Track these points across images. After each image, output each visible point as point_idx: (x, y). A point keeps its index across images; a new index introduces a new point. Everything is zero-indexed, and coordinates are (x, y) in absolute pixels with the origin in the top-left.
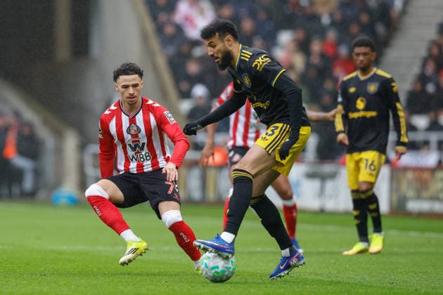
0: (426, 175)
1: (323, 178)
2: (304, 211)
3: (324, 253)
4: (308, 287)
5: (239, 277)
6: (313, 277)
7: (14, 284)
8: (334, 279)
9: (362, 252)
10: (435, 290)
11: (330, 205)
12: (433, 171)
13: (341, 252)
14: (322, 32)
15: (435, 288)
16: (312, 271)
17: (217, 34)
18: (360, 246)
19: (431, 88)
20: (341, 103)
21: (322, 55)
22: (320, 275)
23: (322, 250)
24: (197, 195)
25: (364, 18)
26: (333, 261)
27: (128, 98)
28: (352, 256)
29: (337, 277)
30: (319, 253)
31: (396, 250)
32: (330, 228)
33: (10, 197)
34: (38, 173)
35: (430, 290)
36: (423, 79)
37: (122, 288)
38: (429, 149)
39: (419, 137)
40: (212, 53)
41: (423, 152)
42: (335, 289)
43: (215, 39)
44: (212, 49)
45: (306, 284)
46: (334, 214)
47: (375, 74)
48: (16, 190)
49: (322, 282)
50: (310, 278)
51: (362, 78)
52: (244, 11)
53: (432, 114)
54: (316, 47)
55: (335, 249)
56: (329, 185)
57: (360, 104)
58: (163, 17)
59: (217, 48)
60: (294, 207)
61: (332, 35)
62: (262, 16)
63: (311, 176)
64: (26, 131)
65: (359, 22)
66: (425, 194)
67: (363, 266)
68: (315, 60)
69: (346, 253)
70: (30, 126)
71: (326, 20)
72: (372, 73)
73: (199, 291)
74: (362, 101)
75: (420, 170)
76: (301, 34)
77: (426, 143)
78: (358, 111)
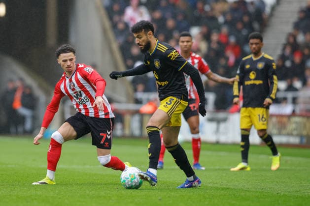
0: (285, 120)
1: (219, 121)
2: (206, 143)
3: (219, 169)
4: (208, 191)
5: (164, 185)
6: (211, 185)
7: (19, 190)
8: (225, 186)
9: (243, 169)
10: (290, 194)
11: (223, 139)
12: (289, 117)
13: (230, 169)
14: (218, 28)
15: (289, 192)
16: (211, 181)
17: (143, 30)
18: (242, 165)
19: (288, 64)
20: (239, 75)
21: (219, 43)
22: (216, 183)
23: (217, 167)
24: (137, 132)
25: (246, 19)
26: (224, 175)
27: (67, 68)
28: (237, 171)
29: (227, 185)
30: (216, 170)
31: (264, 167)
32: (222, 154)
33: (17, 134)
34: (34, 118)
35: (286, 194)
36: (283, 58)
37: (88, 192)
38: (286, 103)
39: (281, 95)
40: (138, 42)
41: (283, 105)
42: (225, 192)
43: (142, 33)
44: (139, 39)
45: (207, 190)
46: (225, 145)
47: (263, 57)
48: (20, 129)
49: (217, 189)
50: (209, 185)
51: (255, 59)
52: (168, 14)
53: (289, 80)
54: (215, 37)
55: (226, 167)
56: (222, 126)
57: (252, 76)
58: (116, 18)
59: (142, 39)
60: (199, 140)
61: (225, 30)
62: (180, 18)
63: (211, 120)
64: (28, 91)
65: (242, 21)
66: (284, 132)
67: (243, 178)
68: (214, 46)
69: (232, 169)
70: (30, 88)
71: (221, 19)
72: (261, 56)
73: (138, 194)
74: (253, 73)
75: (281, 116)
76: (205, 30)
77: (285, 99)
78: (251, 80)
